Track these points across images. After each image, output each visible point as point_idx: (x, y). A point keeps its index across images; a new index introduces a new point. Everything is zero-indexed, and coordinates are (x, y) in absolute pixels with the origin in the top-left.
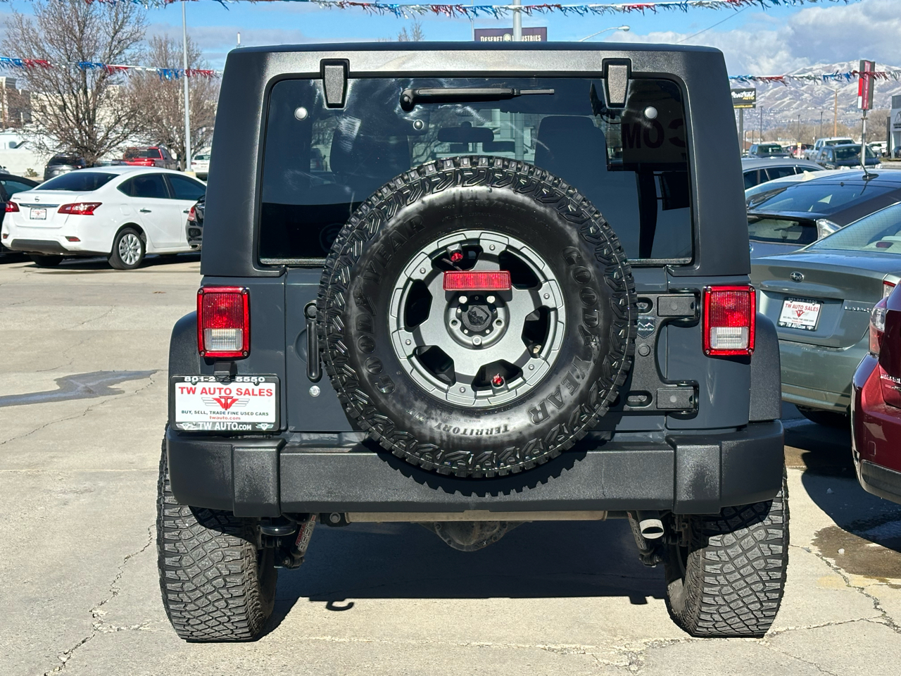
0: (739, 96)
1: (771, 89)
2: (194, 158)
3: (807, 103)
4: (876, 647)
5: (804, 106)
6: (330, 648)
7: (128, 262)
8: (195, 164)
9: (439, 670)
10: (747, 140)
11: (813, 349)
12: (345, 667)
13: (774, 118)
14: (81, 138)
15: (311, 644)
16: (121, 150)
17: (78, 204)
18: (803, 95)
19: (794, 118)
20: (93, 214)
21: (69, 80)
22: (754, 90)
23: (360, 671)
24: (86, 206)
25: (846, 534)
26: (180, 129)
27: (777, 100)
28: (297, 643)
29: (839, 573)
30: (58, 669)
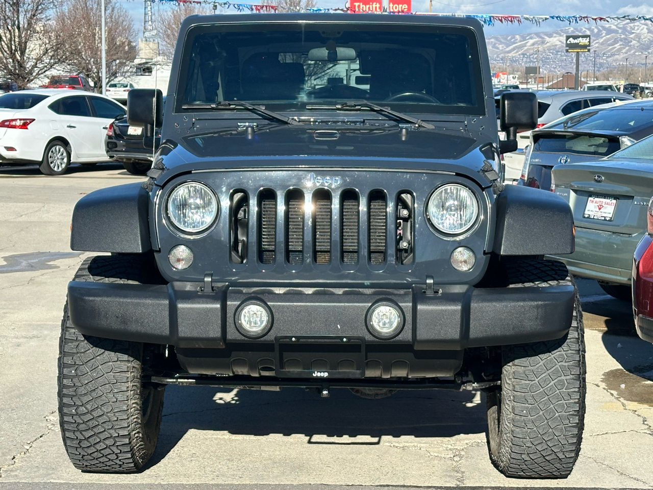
0: (576, 41)
1: (604, 36)
2: (108, 86)
3: (635, 49)
4: (640, 448)
5: (632, 51)
6: (228, 443)
7: (56, 169)
8: (110, 91)
9: (310, 458)
10: (582, 79)
11: (610, 235)
12: (239, 455)
13: (607, 61)
14: (14, 66)
15: (214, 440)
16: (48, 78)
17: (15, 120)
18: (631, 42)
19: (624, 62)
20: (27, 128)
21: (4, 17)
22: (589, 36)
23: (251, 458)
24: (22, 122)
25: (628, 375)
26: (97, 61)
27: (609, 45)
28: (203, 439)
29: (619, 401)
30: (23, 453)
